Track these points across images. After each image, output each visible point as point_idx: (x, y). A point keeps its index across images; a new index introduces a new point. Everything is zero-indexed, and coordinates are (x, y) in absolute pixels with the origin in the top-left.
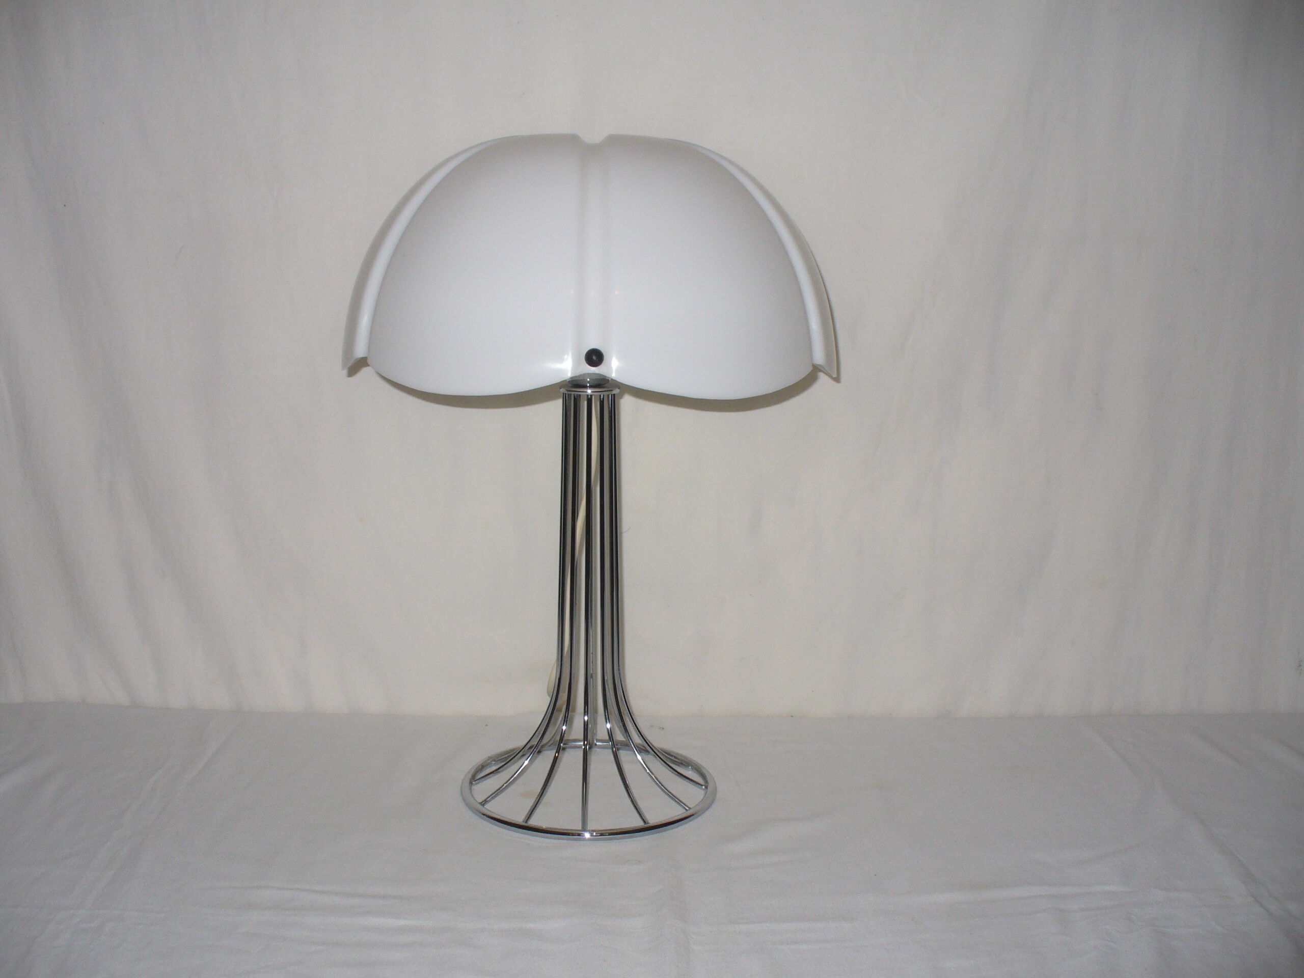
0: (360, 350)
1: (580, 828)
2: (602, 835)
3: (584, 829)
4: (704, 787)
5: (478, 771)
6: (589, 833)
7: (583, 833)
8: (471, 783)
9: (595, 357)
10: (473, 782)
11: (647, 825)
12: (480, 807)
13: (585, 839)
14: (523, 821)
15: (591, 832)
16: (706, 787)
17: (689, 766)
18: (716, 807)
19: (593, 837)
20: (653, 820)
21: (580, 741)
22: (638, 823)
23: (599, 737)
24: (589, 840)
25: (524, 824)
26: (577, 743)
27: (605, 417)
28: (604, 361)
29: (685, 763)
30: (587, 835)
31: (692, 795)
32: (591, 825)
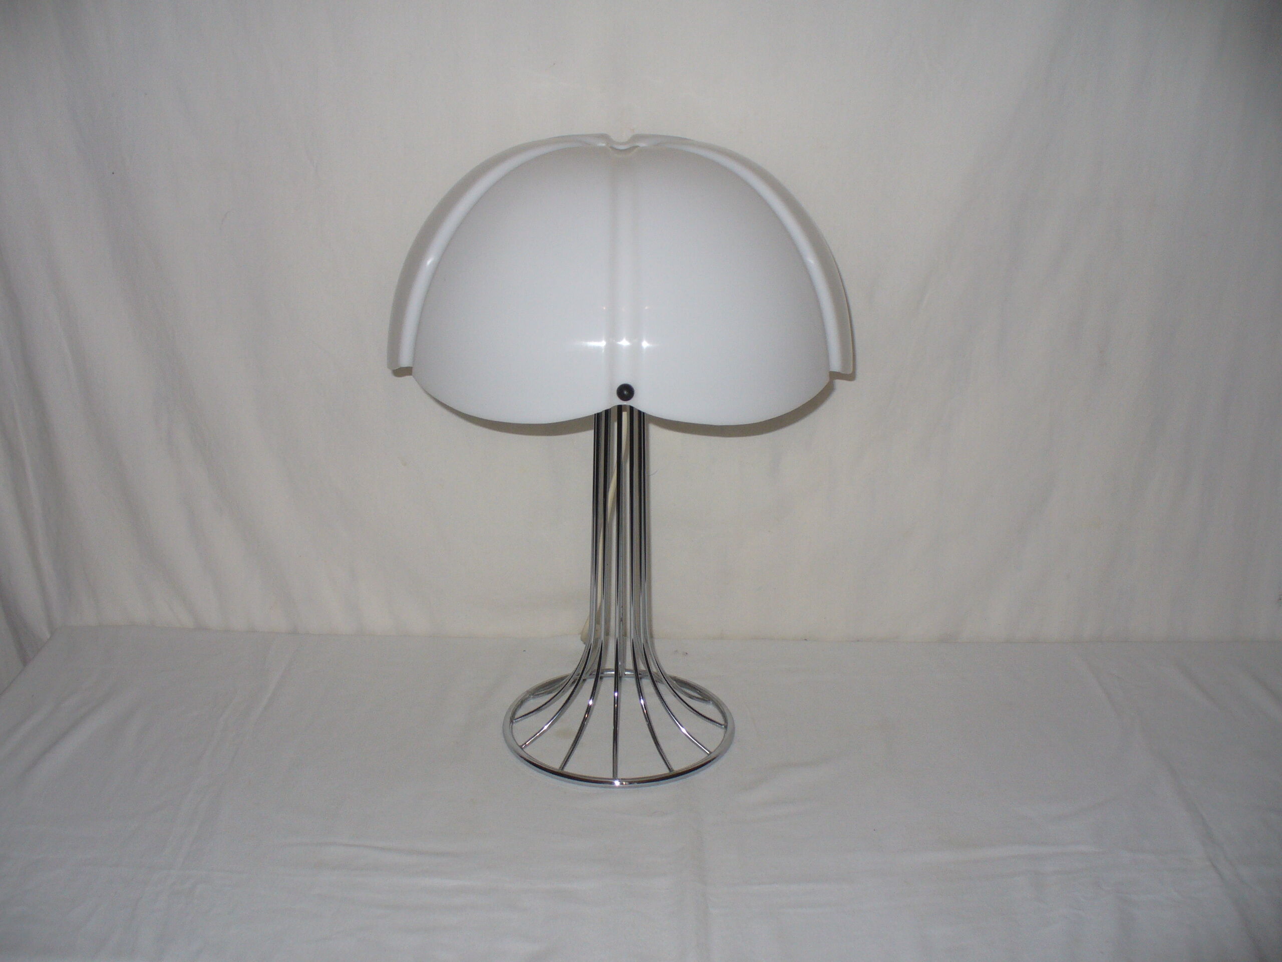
0: (405, 361)
1: (611, 776)
2: (630, 783)
3: (615, 777)
4: (723, 726)
5: (518, 707)
6: (619, 781)
7: (612, 781)
8: (512, 722)
9: (626, 392)
10: (514, 721)
11: (672, 773)
12: (520, 750)
13: (616, 787)
14: (560, 769)
15: (621, 780)
16: (726, 727)
17: (710, 700)
18: (734, 749)
19: (622, 785)
20: (677, 767)
21: (612, 671)
22: (664, 771)
23: (627, 668)
24: (619, 787)
25: (560, 771)
26: (608, 673)
27: (634, 431)
28: (635, 395)
29: (705, 697)
30: (617, 783)
31: (713, 736)
32: (620, 775)
